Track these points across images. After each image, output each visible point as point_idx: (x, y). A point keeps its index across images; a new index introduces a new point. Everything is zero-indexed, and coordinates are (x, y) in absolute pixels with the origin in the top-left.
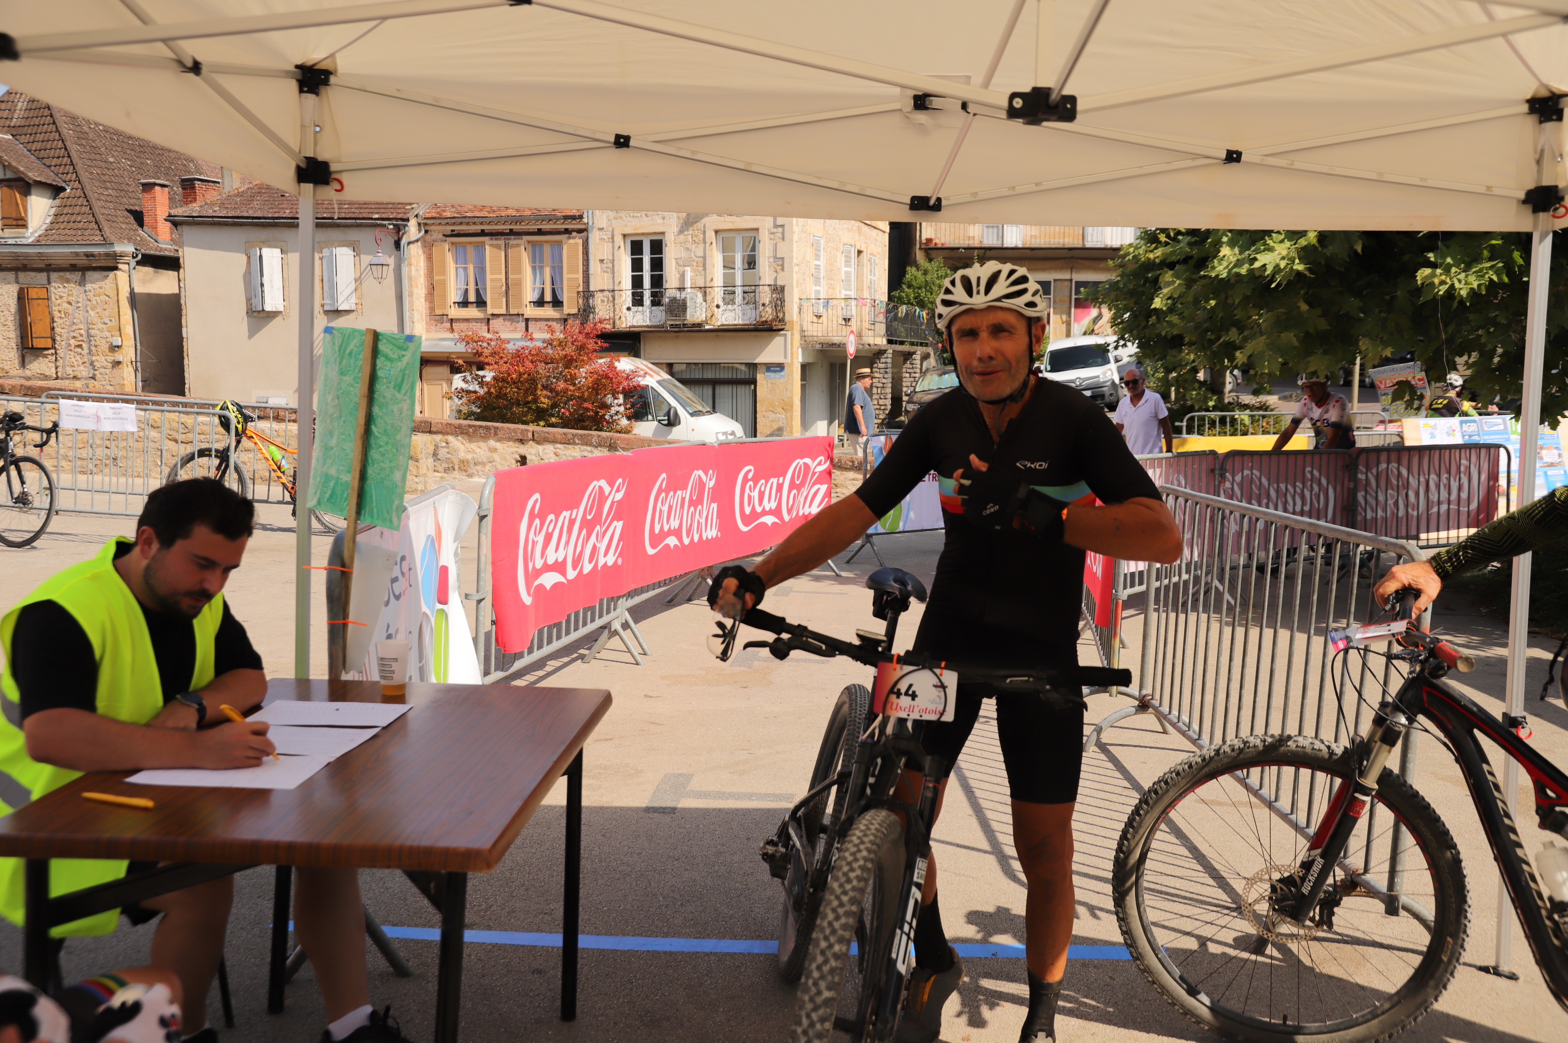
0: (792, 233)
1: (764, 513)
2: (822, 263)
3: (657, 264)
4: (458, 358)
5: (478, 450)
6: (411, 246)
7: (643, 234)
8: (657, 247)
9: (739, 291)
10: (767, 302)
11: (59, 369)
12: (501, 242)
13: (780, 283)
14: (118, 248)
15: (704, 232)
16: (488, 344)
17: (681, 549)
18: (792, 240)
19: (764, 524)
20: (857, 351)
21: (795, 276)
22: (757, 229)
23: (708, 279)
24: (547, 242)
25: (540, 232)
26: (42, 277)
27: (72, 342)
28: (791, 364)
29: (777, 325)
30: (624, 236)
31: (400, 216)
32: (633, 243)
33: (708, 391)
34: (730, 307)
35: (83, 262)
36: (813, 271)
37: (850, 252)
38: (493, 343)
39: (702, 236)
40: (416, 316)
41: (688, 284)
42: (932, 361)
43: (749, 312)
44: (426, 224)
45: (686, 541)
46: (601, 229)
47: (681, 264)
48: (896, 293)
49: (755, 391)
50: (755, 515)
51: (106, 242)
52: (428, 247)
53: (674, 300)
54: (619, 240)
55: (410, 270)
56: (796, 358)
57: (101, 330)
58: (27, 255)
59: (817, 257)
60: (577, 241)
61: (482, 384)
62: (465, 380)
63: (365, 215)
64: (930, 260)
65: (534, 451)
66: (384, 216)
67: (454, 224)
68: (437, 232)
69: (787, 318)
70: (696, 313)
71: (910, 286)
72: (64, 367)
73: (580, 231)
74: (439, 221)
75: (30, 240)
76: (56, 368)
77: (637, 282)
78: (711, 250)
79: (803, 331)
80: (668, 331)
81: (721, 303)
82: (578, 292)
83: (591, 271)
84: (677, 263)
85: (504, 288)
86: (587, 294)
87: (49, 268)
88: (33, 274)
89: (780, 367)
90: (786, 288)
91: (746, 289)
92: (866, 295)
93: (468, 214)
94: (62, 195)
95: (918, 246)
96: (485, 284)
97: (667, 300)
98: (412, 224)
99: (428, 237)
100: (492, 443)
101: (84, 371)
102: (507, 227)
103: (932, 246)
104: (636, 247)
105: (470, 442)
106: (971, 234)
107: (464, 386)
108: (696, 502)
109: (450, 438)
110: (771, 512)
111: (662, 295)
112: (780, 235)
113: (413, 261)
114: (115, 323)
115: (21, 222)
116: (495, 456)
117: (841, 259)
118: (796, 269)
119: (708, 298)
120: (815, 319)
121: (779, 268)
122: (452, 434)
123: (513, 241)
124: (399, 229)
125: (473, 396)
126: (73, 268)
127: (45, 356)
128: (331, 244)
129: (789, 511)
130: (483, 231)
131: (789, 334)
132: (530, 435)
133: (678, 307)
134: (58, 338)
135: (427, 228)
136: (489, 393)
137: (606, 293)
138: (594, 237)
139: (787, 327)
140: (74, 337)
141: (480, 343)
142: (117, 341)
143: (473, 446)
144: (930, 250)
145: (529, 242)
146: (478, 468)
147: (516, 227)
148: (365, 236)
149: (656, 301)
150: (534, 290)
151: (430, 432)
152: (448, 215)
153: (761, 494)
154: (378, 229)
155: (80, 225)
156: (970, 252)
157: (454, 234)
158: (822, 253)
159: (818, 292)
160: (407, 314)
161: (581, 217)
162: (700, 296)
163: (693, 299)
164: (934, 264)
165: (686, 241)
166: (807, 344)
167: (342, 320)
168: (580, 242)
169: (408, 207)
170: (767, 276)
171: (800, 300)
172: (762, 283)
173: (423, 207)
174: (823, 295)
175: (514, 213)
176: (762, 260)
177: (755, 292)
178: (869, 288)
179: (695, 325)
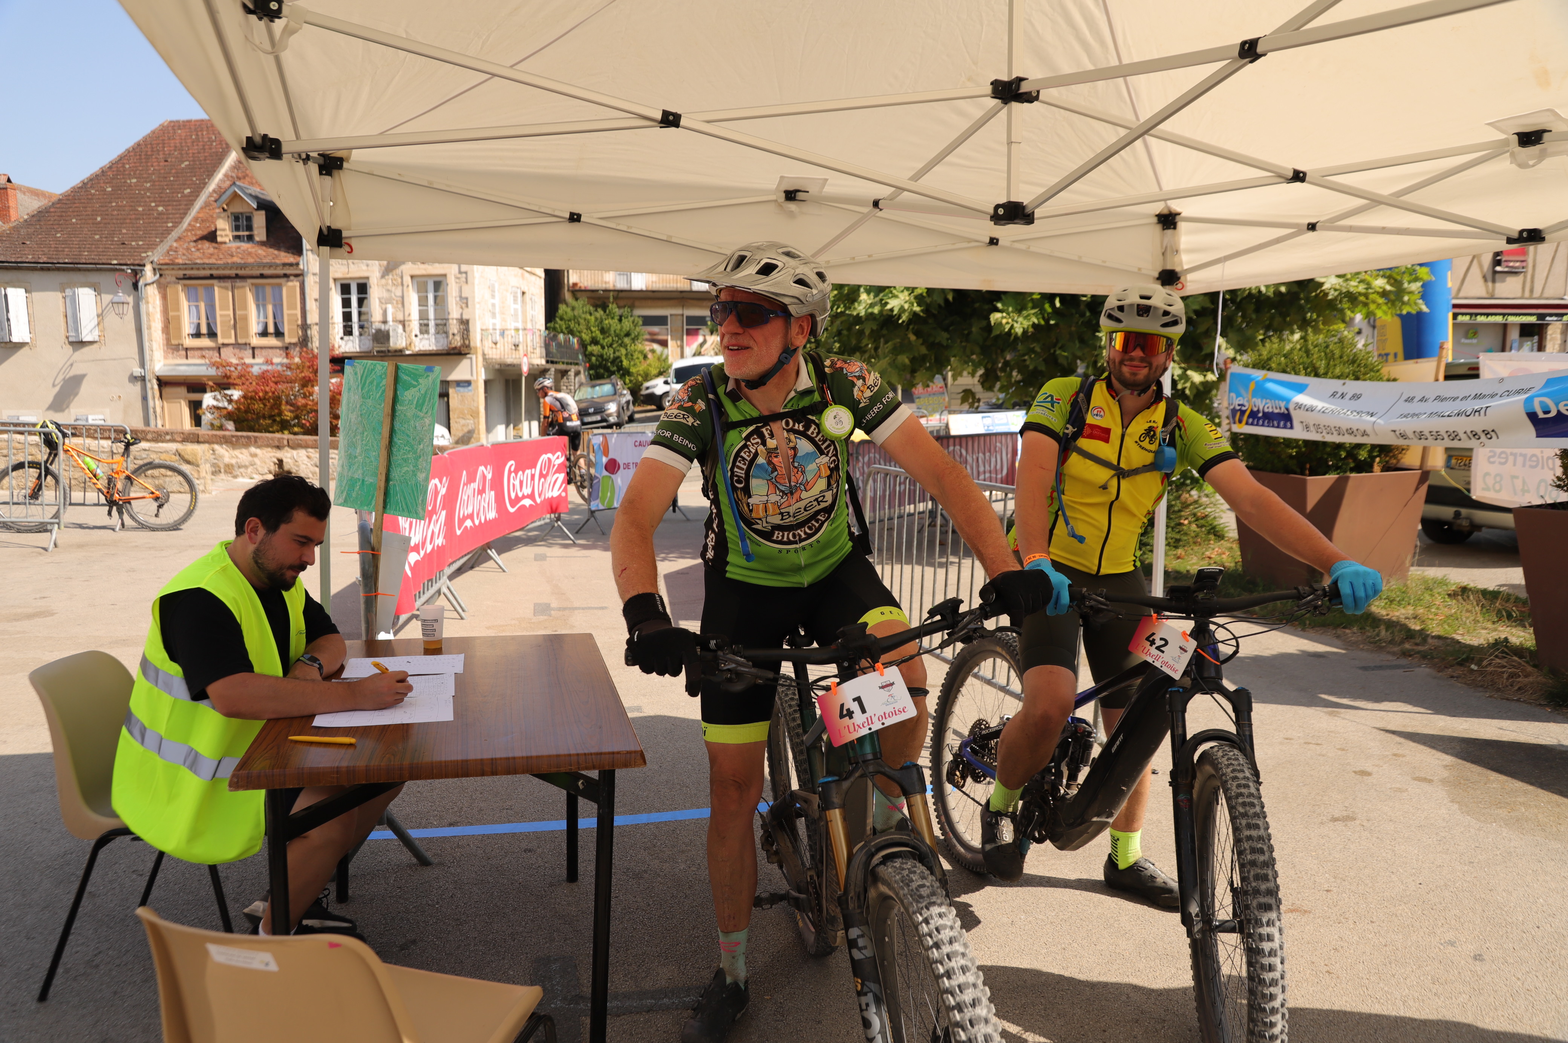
0: (474, 278)
1: (524, 497)
2: (497, 301)
3: (363, 302)
4: (209, 380)
5: (240, 456)
6: (148, 287)
7: (351, 278)
8: (363, 288)
9: (432, 324)
10: (456, 331)
12: (228, 284)
13: (465, 317)
15: (402, 278)
16: (236, 369)
17: (475, 528)
18: (473, 284)
19: (524, 506)
20: (530, 369)
21: (477, 312)
22: (445, 276)
23: (407, 314)
24: (269, 284)
25: (262, 276)
28: (477, 381)
29: (464, 350)
30: (335, 280)
31: (137, 262)
32: (342, 285)
34: (426, 336)
36: (490, 307)
37: (516, 293)
38: (239, 368)
39: (400, 280)
40: (155, 346)
41: (390, 318)
42: (583, 377)
43: (442, 340)
44: (160, 269)
45: (477, 522)
46: (314, 274)
47: (383, 302)
48: (551, 325)
49: (448, 403)
50: (518, 499)
52: (163, 288)
53: (379, 331)
54: (330, 283)
55: (147, 308)
56: (480, 376)
59: (493, 296)
60: (295, 284)
61: (230, 401)
62: (215, 398)
63: (104, 261)
64: (577, 299)
65: (289, 455)
66: (122, 262)
67: (186, 269)
68: (170, 276)
69: (472, 344)
70: (398, 341)
71: (562, 319)
73: (296, 276)
74: (172, 267)
77: (347, 317)
78: (408, 291)
79: (484, 355)
80: (374, 356)
81: (418, 333)
82: (297, 325)
83: (308, 307)
84: (381, 302)
85: (232, 322)
86: (305, 327)
89: (468, 383)
90: (470, 321)
91: (439, 322)
92: (529, 326)
93: (198, 261)
95: (566, 288)
96: (215, 319)
97: (374, 331)
98: (148, 269)
99: (162, 280)
100: (253, 449)
102: (233, 272)
103: (577, 288)
104: (345, 289)
105: (234, 449)
106: (607, 280)
107: (215, 403)
108: (481, 492)
109: (216, 447)
110: (528, 497)
111: (369, 326)
112: (464, 280)
113: (150, 300)
116: (256, 460)
117: (510, 298)
118: (477, 306)
119: (407, 329)
120: (494, 346)
121: (464, 306)
122: (217, 443)
123: (239, 283)
124: (137, 273)
125: (225, 412)
128: (74, 286)
129: (540, 495)
130: (211, 275)
131: (474, 357)
132: (285, 442)
133: (382, 337)
135: (162, 272)
136: (238, 409)
138: (309, 280)
139: (472, 352)
141: (228, 368)
143: (237, 452)
144: (576, 291)
145: (252, 284)
146: (242, 470)
147: (240, 272)
148: (105, 279)
149: (364, 332)
150: (258, 323)
151: (198, 442)
152: (180, 261)
153: (521, 482)
154: (117, 273)
156: (606, 294)
157: (186, 278)
158: (497, 294)
159: (494, 324)
160: (146, 345)
161: (297, 264)
162: (401, 327)
163: (394, 330)
164: (580, 303)
165: (387, 284)
166: (488, 364)
167: (86, 350)
168: (298, 284)
169: (144, 255)
170: (454, 312)
171: (482, 330)
172: (450, 317)
173: (157, 255)
174: (498, 327)
175: (239, 261)
176: (450, 299)
177: (445, 325)
178: (532, 320)
179: (396, 351)
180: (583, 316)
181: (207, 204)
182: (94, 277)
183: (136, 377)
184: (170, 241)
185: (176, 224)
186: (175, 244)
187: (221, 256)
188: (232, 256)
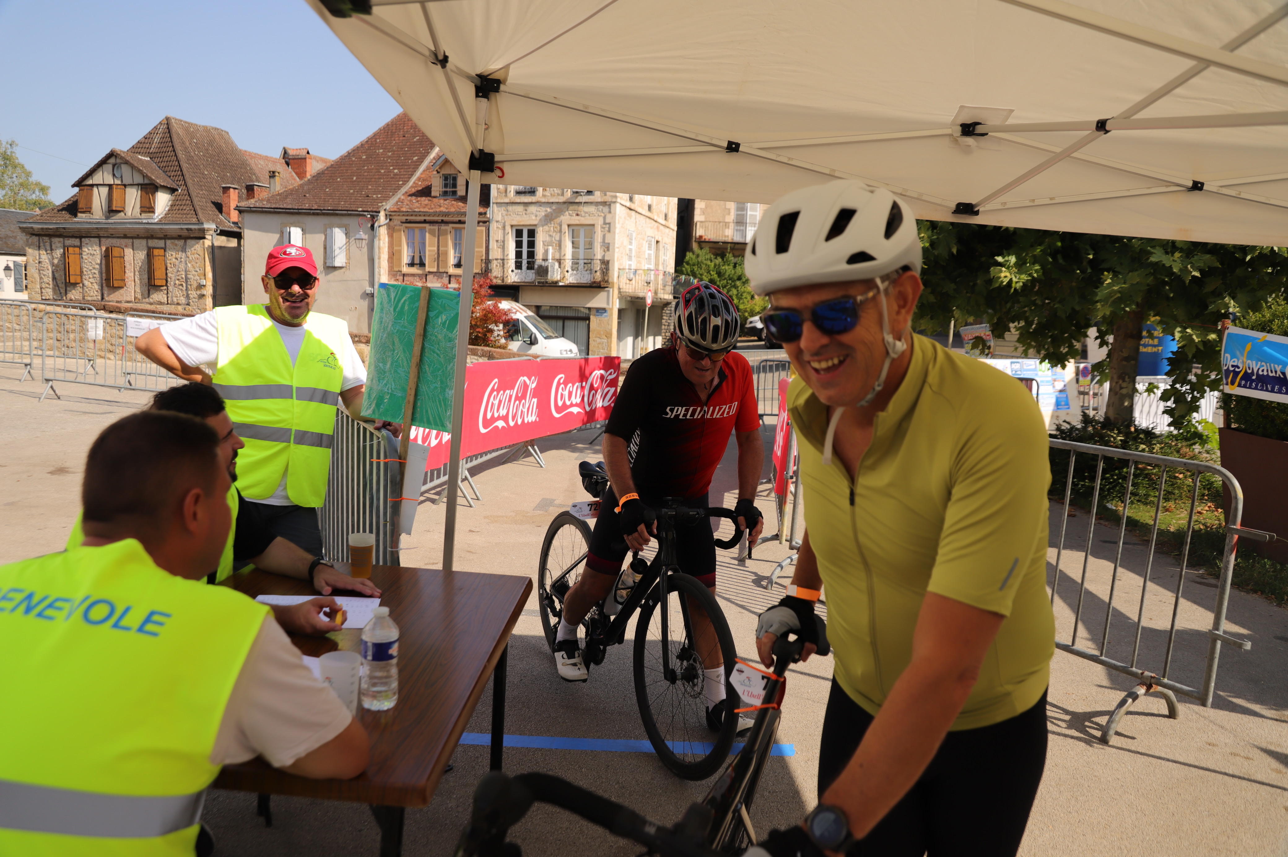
0: (615, 228)
2: (634, 247)
3: (531, 244)
6: (381, 228)
7: (523, 225)
8: (532, 233)
9: (581, 262)
10: (598, 270)
11: (169, 299)
12: (436, 227)
13: (606, 258)
14: (206, 226)
15: (561, 226)
18: (614, 233)
20: (653, 302)
21: (616, 255)
22: (593, 225)
23: (562, 254)
25: (460, 222)
26: (161, 243)
27: (177, 282)
28: (612, 309)
29: (603, 284)
30: (512, 226)
31: (374, 210)
32: (517, 230)
33: (560, 323)
34: (575, 272)
35: (185, 233)
36: (628, 252)
37: (651, 241)
39: (559, 228)
40: (382, 271)
41: (550, 257)
43: (587, 276)
44: (390, 215)
46: (497, 222)
47: (546, 244)
48: (679, 268)
49: (589, 325)
51: (200, 222)
52: (391, 230)
53: (540, 267)
54: (508, 229)
55: (379, 243)
56: (616, 305)
57: (194, 275)
58: (153, 229)
59: (631, 243)
60: (482, 228)
63: (354, 209)
64: (701, 248)
66: (365, 209)
67: (408, 215)
68: (397, 220)
69: (610, 280)
70: (555, 275)
71: (688, 263)
72: (172, 297)
73: (485, 222)
74: (398, 213)
75: (156, 221)
76: (168, 298)
77: (519, 255)
78: (565, 237)
79: (619, 289)
80: (535, 286)
81: (570, 270)
82: (482, 260)
83: (491, 247)
84: (544, 244)
85: (436, 256)
86: (488, 261)
87: (166, 237)
88: (156, 241)
89: (604, 310)
90: (610, 262)
91: (586, 261)
92: (661, 268)
93: (416, 210)
94: (176, 193)
95: (694, 239)
96: (425, 253)
97: (537, 266)
98: (382, 215)
99: (391, 223)
101: (183, 300)
102: (440, 218)
103: (703, 240)
104: (519, 233)
106: (727, 234)
111: (534, 262)
112: (607, 229)
113: (382, 237)
114: (202, 272)
115: (151, 210)
117: (646, 246)
118: (617, 250)
119: (562, 266)
120: (628, 281)
121: (606, 250)
123: (443, 227)
124: (374, 218)
126: (180, 237)
127: (162, 290)
128: (332, 226)
130: (425, 220)
131: (611, 290)
133: (543, 271)
134: (169, 280)
135: (391, 217)
137: (499, 261)
138: (493, 226)
139: (610, 286)
140: (178, 279)
142: (203, 282)
144: (701, 242)
145: (452, 228)
147: (445, 219)
148: (353, 222)
149: (530, 266)
150: (455, 257)
152: (404, 210)
153: (570, 393)
154: (361, 217)
155: (185, 212)
156: (725, 245)
157: (407, 222)
158: (634, 241)
159: (630, 265)
160: (376, 270)
161: (485, 213)
162: (557, 264)
163: (553, 267)
164: (704, 251)
165: (549, 231)
166: (622, 297)
167: (337, 273)
168: (484, 229)
169: (380, 204)
170: (599, 253)
171: (619, 269)
172: (595, 258)
173: (389, 205)
174: (633, 267)
175: (444, 210)
176: (596, 244)
177: (590, 263)
178: (663, 264)
179: (553, 282)
180: (705, 262)
181: (428, 168)
182: (346, 220)
183: (368, 294)
184: (400, 195)
185: (406, 182)
186: (402, 197)
187: (433, 206)
188: (440, 206)
